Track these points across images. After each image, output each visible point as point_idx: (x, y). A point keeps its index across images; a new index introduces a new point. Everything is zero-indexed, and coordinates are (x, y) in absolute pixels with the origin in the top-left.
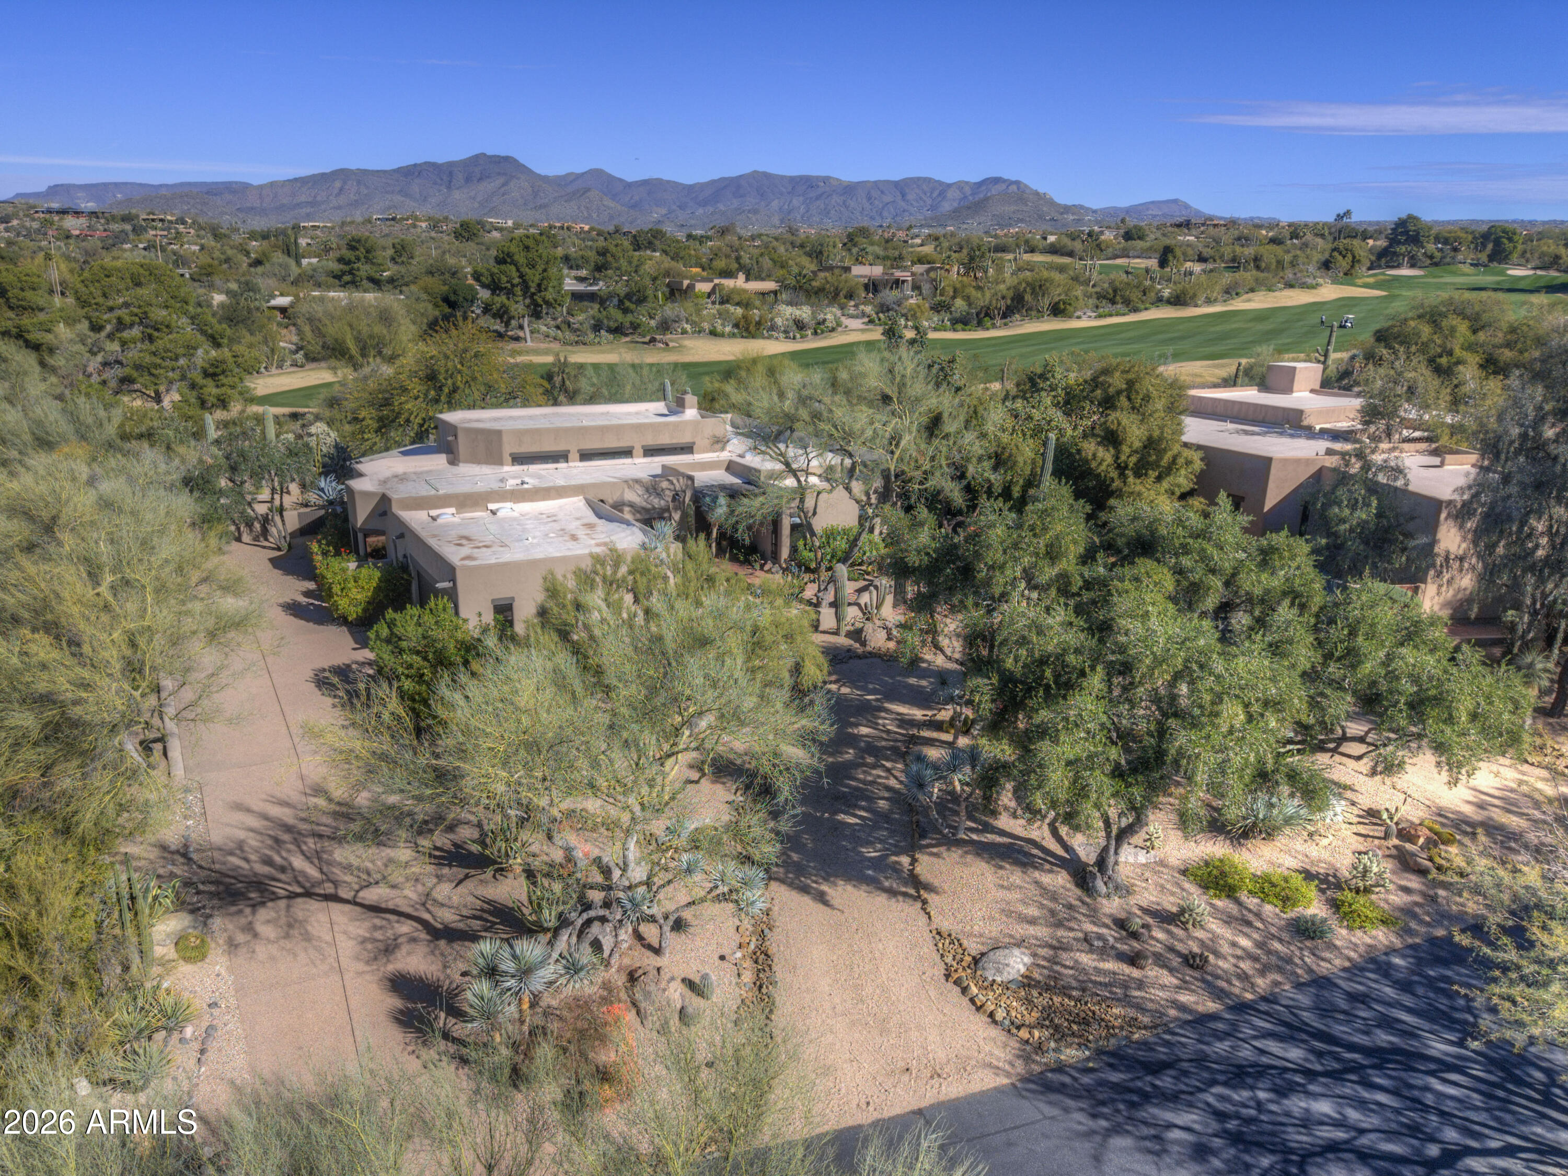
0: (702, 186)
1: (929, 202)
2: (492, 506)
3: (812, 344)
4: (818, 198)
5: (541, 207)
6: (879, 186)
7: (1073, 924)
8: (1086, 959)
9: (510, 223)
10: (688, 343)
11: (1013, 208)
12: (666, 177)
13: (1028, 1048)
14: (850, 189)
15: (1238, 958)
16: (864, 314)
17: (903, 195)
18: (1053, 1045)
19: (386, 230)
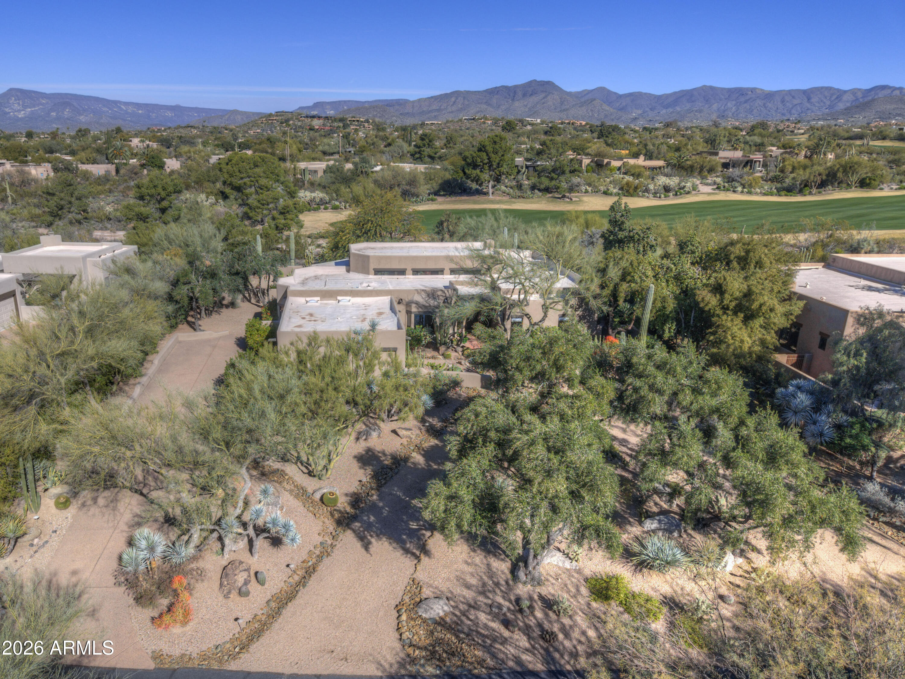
0: (667, 96)
1: (828, 103)
2: (339, 298)
3: (672, 201)
4: (746, 102)
5: (564, 110)
6: (791, 93)
7: (491, 596)
8: (483, 617)
9: (539, 121)
10: (585, 199)
11: (893, 106)
12: (644, 91)
13: (408, 659)
14: (769, 96)
15: (580, 642)
16: (715, 183)
17: (809, 99)
18: (422, 661)
19: (468, 125)
